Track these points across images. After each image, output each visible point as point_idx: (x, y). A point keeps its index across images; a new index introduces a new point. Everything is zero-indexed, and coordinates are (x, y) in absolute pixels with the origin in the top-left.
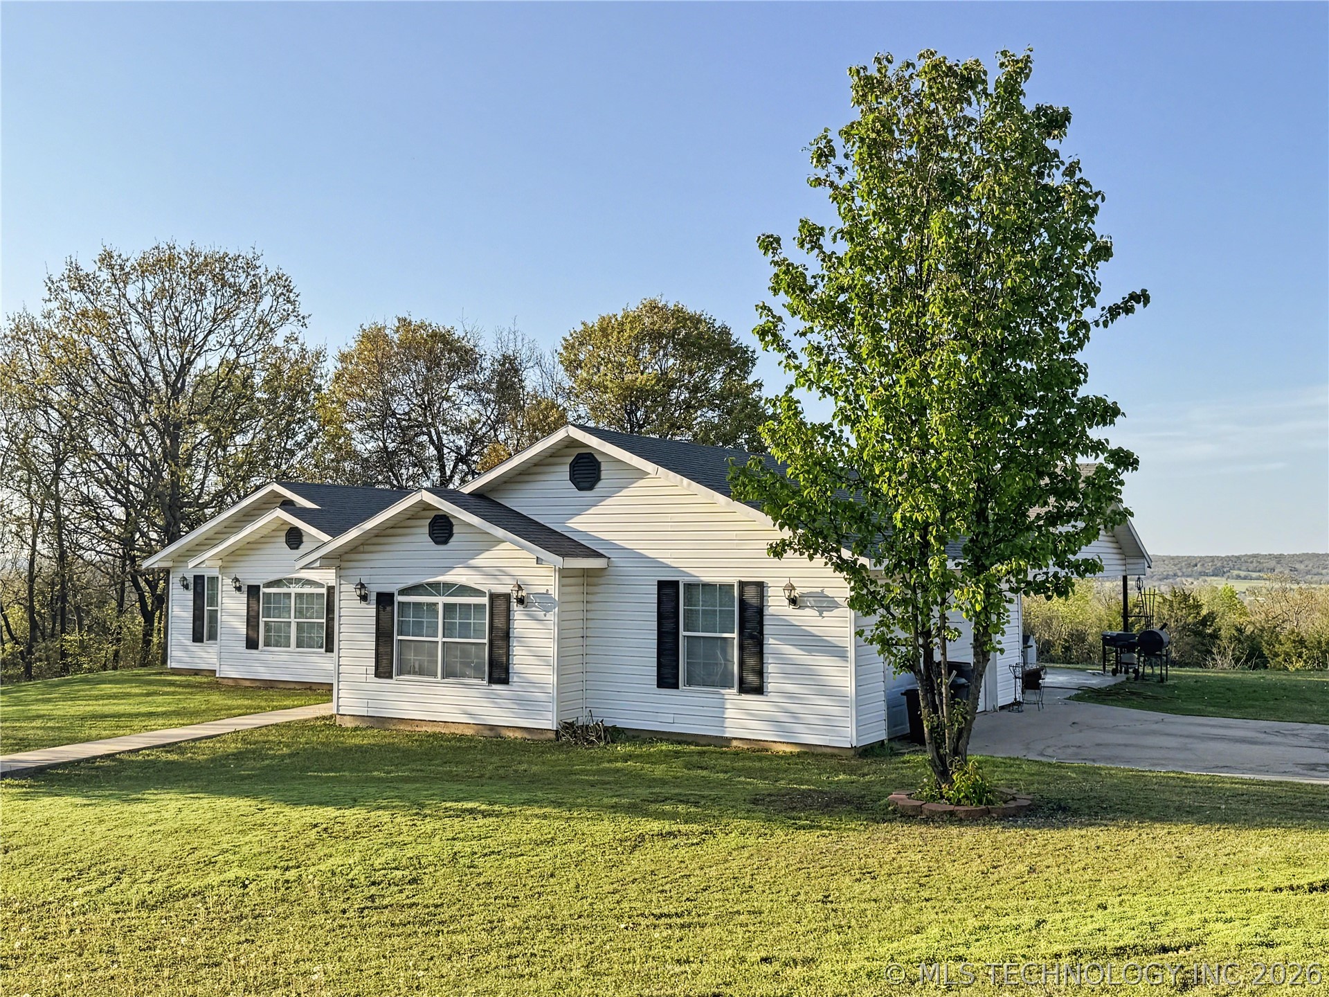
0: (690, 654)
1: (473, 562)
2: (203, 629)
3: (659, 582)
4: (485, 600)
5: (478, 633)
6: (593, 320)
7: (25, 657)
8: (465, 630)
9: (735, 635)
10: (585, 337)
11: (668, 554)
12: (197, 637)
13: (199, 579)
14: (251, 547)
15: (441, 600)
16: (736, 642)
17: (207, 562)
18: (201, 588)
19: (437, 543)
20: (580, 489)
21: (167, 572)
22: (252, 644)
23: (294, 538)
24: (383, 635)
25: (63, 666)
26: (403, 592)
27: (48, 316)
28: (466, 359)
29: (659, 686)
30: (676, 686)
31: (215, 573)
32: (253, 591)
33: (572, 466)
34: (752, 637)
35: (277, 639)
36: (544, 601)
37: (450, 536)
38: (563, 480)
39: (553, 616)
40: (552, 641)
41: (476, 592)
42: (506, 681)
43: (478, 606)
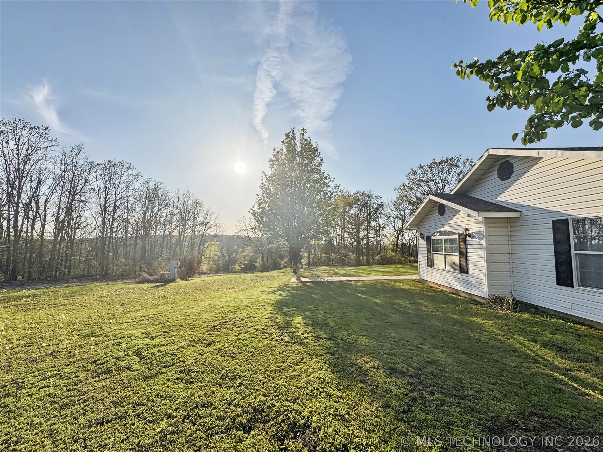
0: (582, 266)
1: (452, 221)
3: (553, 221)
4: (456, 237)
5: (456, 251)
8: (451, 250)
15: (443, 238)
19: (440, 215)
20: (503, 180)
26: (433, 235)
29: (557, 284)
30: (572, 286)
33: (499, 170)
36: (479, 235)
37: (445, 211)
38: (494, 178)
39: (483, 242)
40: (484, 254)
41: (453, 234)
42: (467, 272)
43: (455, 240)
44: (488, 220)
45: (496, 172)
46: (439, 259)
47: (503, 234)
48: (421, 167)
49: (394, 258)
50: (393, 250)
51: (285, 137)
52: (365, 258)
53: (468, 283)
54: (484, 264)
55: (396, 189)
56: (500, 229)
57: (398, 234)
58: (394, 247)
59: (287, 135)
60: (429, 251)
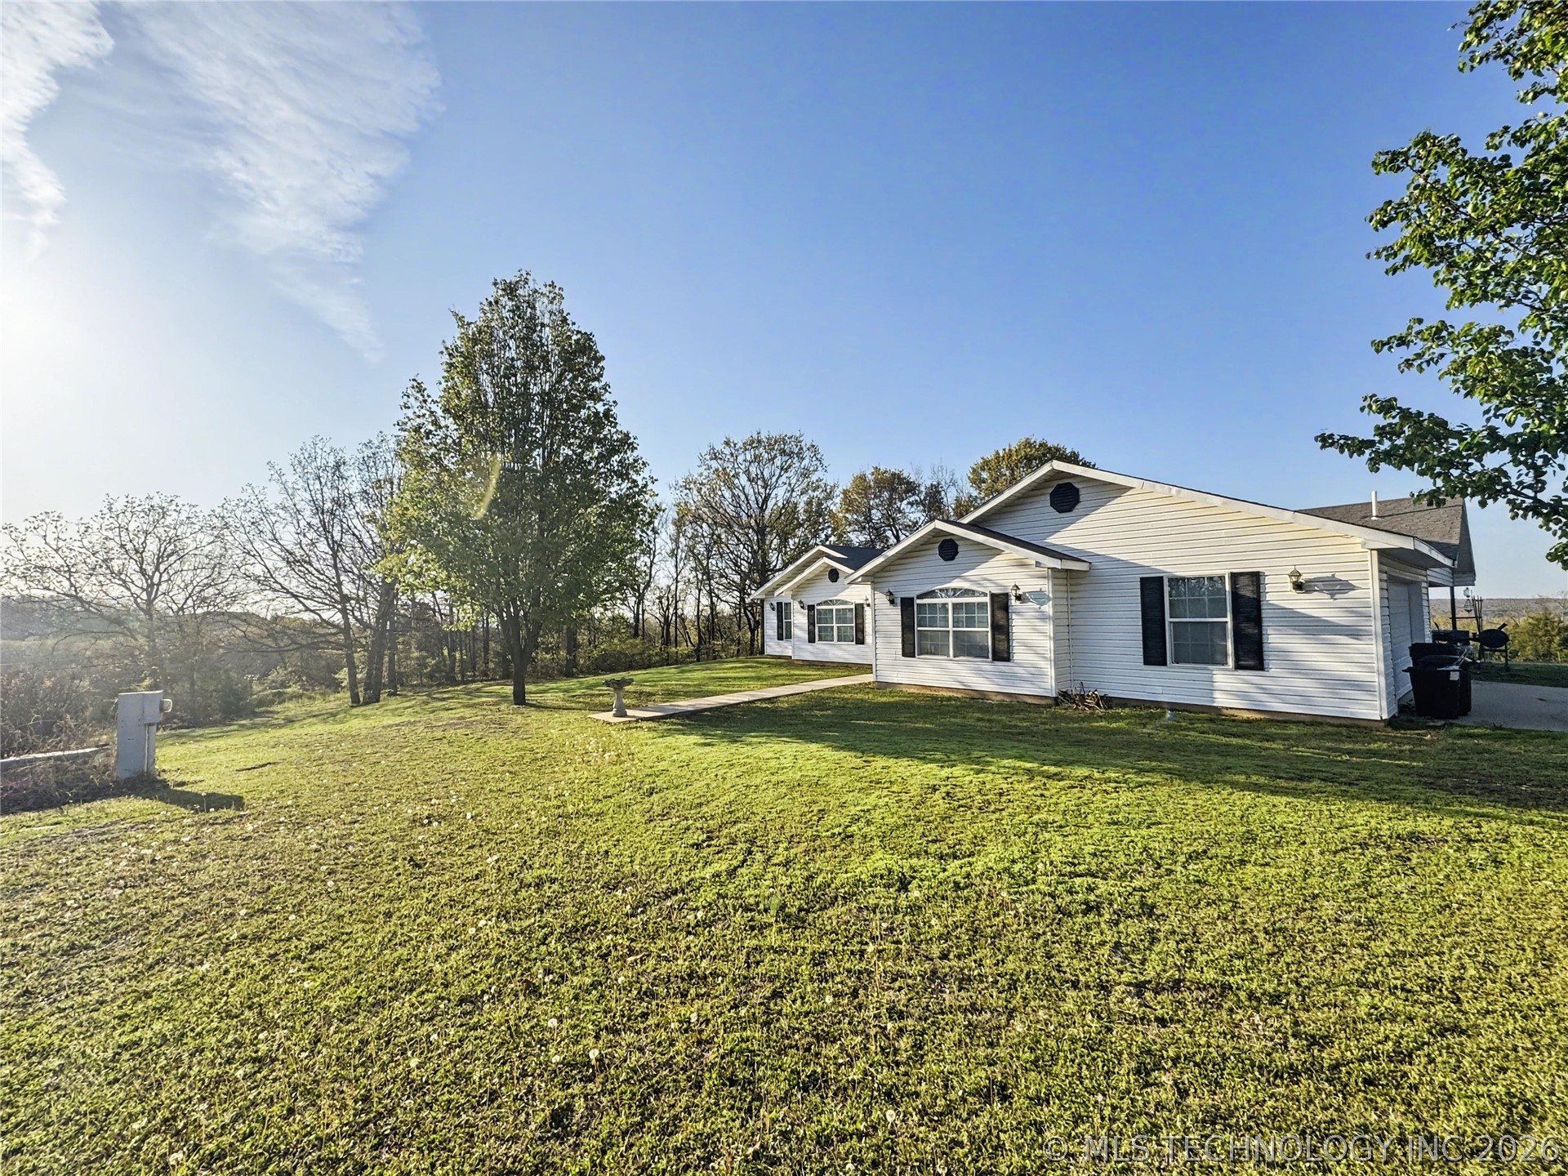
0: (1176, 637)
1: (975, 571)
2: (784, 633)
3: (1141, 578)
4: (987, 599)
5: (983, 623)
6: (990, 455)
7: (697, 651)
8: (970, 622)
9: (1229, 619)
10: (986, 465)
11: (1138, 556)
12: (780, 637)
13: (779, 604)
14: (809, 582)
15: (950, 601)
16: (1230, 626)
17: (784, 594)
18: (782, 610)
19: (946, 560)
20: (1060, 512)
21: (762, 601)
22: (811, 640)
23: (834, 575)
24: (907, 627)
25: (715, 657)
26: (920, 597)
27: (701, 475)
28: (911, 488)
29: (1147, 662)
30: (1164, 663)
31: (789, 600)
32: (811, 608)
33: (1054, 495)
34: (1248, 620)
35: (826, 636)
36: (1039, 597)
37: (957, 553)
38: (1043, 506)
39: (1048, 608)
40: (1049, 628)
41: (979, 594)
42: (1008, 659)
43: (982, 604)
45: (1048, 497)
47: (1062, 595)
53: (1012, 678)
54: (1049, 645)
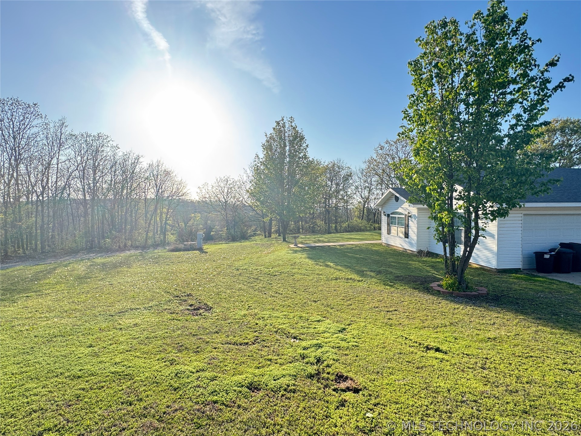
1: (402, 206)
4: (404, 216)
5: (403, 224)
15: (397, 216)
26: (391, 214)
36: (415, 216)
37: (398, 201)
39: (416, 220)
41: (402, 214)
42: (408, 237)
43: (403, 218)
44: (419, 209)
46: (394, 229)
47: (426, 216)
48: (387, 142)
49: (360, 225)
50: (359, 217)
51: (275, 124)
52: (334, 225)
55: (365, 162)
56: (425, 213)
57: (365, 202)
58: (360, 213)
59: (278, 123)
60: (388, 224)
